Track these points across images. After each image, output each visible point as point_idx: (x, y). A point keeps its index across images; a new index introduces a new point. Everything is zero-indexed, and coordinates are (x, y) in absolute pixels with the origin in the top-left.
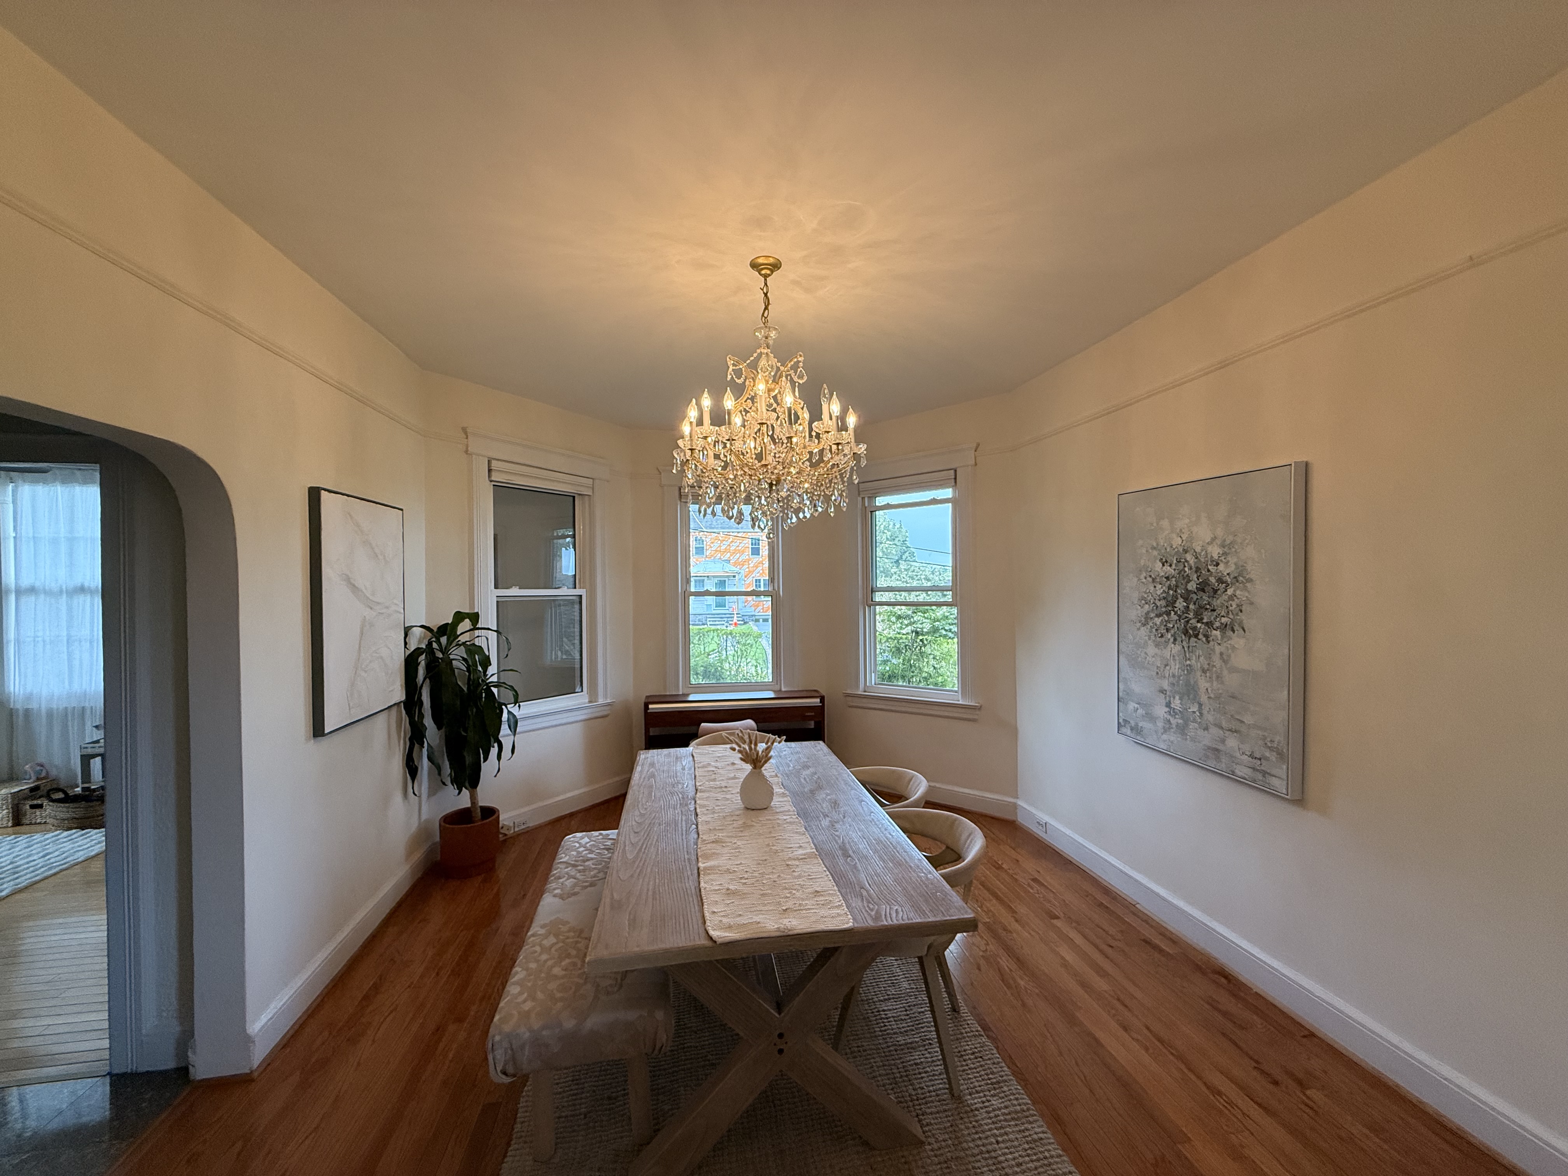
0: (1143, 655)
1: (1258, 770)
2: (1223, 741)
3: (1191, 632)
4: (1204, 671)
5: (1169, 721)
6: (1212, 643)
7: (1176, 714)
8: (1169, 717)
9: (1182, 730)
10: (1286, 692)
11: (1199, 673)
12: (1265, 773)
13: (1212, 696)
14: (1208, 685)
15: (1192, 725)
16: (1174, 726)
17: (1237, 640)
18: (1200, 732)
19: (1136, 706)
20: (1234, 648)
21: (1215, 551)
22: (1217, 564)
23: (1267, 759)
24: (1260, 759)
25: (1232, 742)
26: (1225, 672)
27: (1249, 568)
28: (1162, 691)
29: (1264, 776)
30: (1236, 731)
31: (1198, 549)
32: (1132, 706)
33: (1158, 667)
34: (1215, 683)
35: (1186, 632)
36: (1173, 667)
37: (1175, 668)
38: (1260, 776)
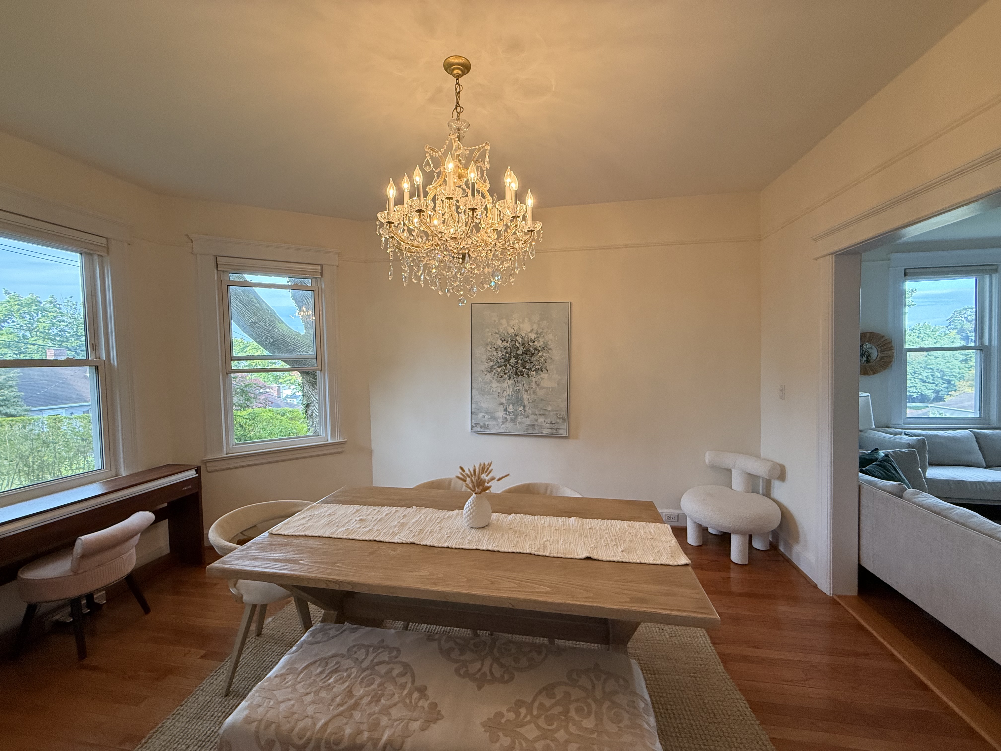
0: (489, 387)
1: (553, 429)
2: (537, 420)
3: (519, 374)
4: (526, 391)
5: (506, 418)
6: (530, 378)
7: (511, 413)
8: (505, 416)
9: (514, 420)
10: (566, 394)
11: (524, 392)
12: (556, 429)
13: (531, 401)
14: (528, 397)
15: (519, 417)
16: (509, 420)
17: (544, 375)
18: (524, 419)
19: (484, 414)
20: (542, 379)
21: (533, 336)
22: (534, 342)
23: (557, 423)
24: (555, 424)
25: (541, 420)
26: (538, 390)
27: (549, 343)
28: (502, 404)
29: (557, 430)
30: (543, 415)
31: (524, 335)
32: (480, 415)
33: (499, 393)
34: (533, 396)
35: (516, 374)
36: (508, 391)
37: (510, 392)
38: (555, 431)
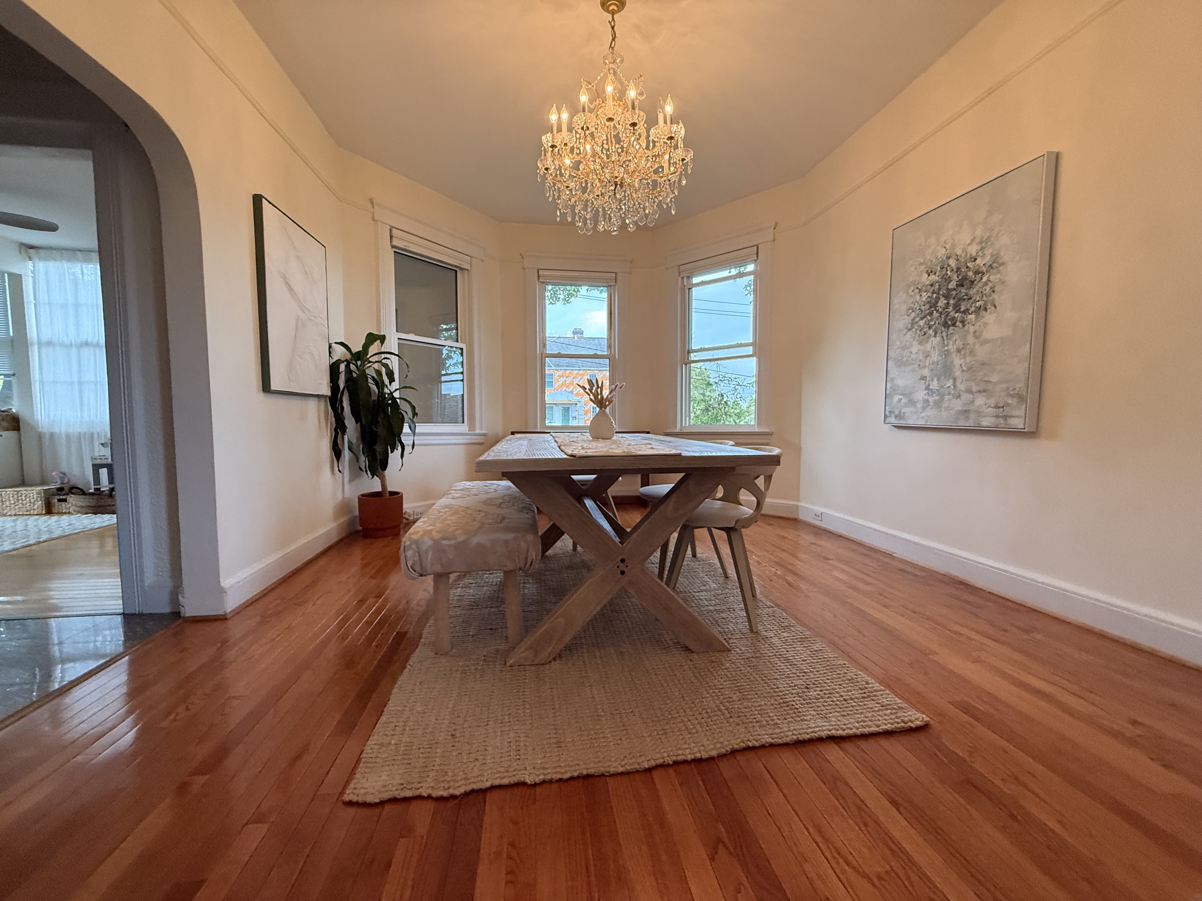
0: (908, 354)
1: (1000, 417)
2: (972, 402)
3: (950, 323)
4: (959, 351)
5: (927, 401)
6: (966, 327)
7: (934, 393)
8: (926, 397)
9: (938, 404)
10: (1028, 346)
11: (954, 354)
12: (1006, 417)
13: (965, 368)
14: (962, 361)
15: (947, 398)
16: (931, 403)
17: (989, 317)
18: (954, 401)
19: (900, 397)
20: (986, 324)
21: (973, 250)
22: (975, 260)
23: (1008, 405)
24: (1003, 407)
25: (980, 401)
26: (977, 346)
27: (1002, 254)
28: (923, 378)
29: (1006, 420)
30: (984, 391)
31: (959, 252)
32: (896, 398)
33: (920, 360)
34: (968, 359)
35: (946, 325)
36: (932, 355)
37: (935, 357)
38: (1002, 421)
